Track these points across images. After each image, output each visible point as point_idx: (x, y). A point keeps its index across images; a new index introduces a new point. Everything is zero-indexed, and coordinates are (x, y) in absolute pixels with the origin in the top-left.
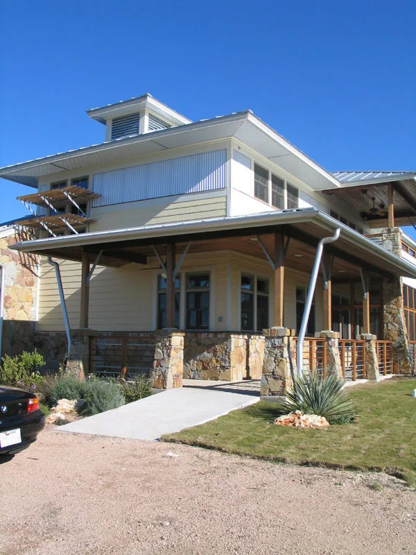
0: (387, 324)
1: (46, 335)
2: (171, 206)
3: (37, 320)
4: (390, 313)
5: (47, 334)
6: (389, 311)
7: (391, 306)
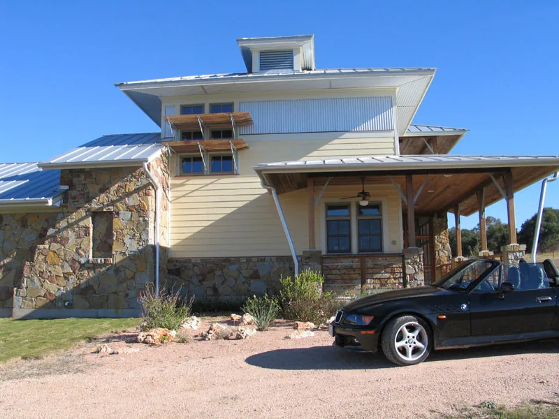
0: (438, 251)
1: (185, 262)
2: (336, 141)
3: (169, 246)
4: (441, 242)
5: (188, 260)
6: (440, 240)
7: (441, 237)
